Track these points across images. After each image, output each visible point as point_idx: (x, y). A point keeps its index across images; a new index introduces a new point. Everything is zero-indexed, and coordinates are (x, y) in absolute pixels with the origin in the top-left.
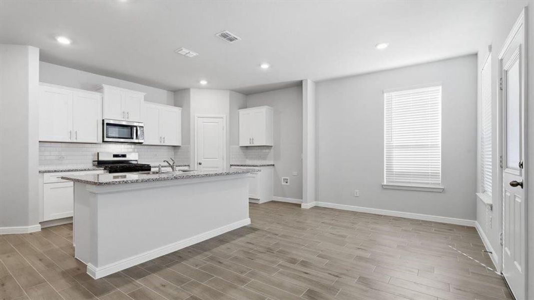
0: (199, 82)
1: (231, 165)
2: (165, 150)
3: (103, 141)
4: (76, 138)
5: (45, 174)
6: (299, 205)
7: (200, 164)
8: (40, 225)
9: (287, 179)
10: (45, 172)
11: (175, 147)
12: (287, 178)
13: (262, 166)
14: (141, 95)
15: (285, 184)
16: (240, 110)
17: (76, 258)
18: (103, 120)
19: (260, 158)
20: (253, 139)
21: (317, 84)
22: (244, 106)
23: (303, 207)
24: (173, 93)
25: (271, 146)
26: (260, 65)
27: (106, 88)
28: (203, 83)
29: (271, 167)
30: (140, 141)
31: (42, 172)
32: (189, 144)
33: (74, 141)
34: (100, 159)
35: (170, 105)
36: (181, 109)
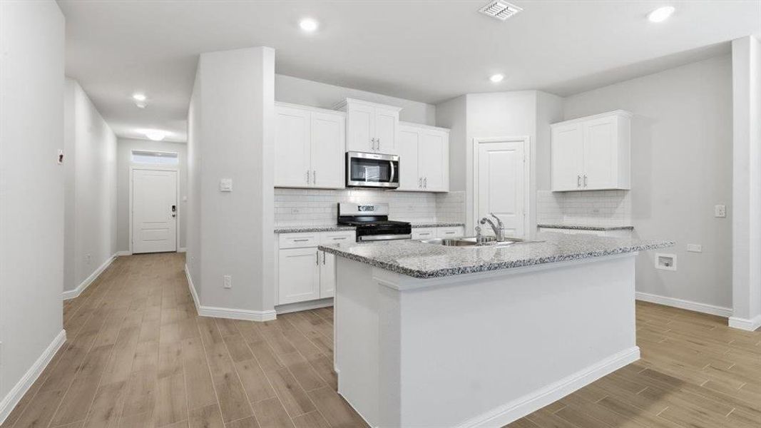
0: (488, 79)
1: (539, 226)
2: (423, 198)
3: (348, 186)
4: (314, 182)
5: (281, 235)
6: (725, 321)
8: (275, 311)
9: (671, 259)
11: (439, 195)
12: (669, 256)
13: (613, 229)
14: (394, 112)
15: (664, 267)
17: (339, 395)
18: (347, 154)
19: (596, 213)
20: (585, 177)
23: (731, 324)
24: (434, 106)
25: (625, 191)
27: (353, 104)
28: (497, 78)
29: (629, 231)
30: (394, 185)
31: (278, 232)
32: (465, 188)
33: (313, 186)
34: (343, 213)
35: (428, 124)
36: (449, 130)
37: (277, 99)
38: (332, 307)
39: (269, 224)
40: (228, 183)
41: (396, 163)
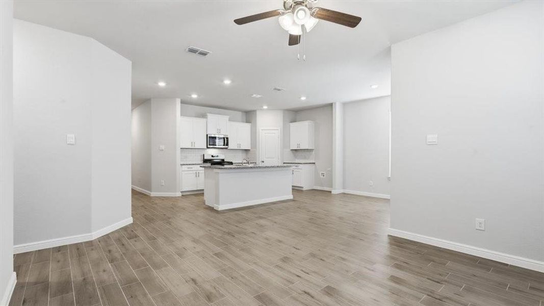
0: (262, 107)
1: (284, 163)
2: (241, 152)
3: (207, 148)
6: (331, 192)
7: (263, 162)
8: (181, 193)
9: (324, 174)
10: (183, 165)
11: (247, 151)
14: (227, 118)
15: (323, 177)
16: (291, 124)
18: (207, 135)
19: (305, 158)
20: (300, 144)
21: (345, 104)
22: (294, 121)
23: (332, 193)
24: (245, 114)
25: (313, 150)
26: (300, 98)
27: (209, 116)
28: (265, 107)
29: (313, 164)
30: (227, 147)
31: (181, 165)
32: (256, 148)
33: (193, 147)
34: (205, 158)
35: (243, 122)
36: (250, 124)
37: (181, 115)
38: (203, 193)
39: (179, 162)
40: (162, 147)
41: (227, 138)
